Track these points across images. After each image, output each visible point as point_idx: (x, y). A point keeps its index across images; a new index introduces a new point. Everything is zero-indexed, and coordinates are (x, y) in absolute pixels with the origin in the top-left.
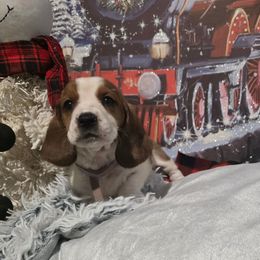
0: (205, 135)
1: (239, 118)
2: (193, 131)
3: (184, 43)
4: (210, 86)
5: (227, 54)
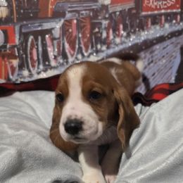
0: (39, 73)
1: (61, 61)
2: (30, 71)
3: (19, 7)
4: (40, 38)
5: (49, 16)
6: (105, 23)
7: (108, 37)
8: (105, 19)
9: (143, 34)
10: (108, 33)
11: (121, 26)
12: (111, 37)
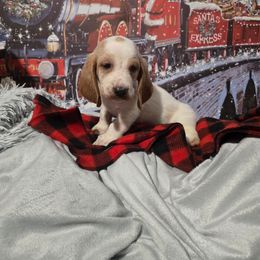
0: (85, 103)
2: (77, 101)
3: (69, 42)
6: (151, 57)
7: (153, 70)
8: (151, 53)
9: (188, 67)
10: (153, 67)
11: (167, 60)
12: (157, 71)
